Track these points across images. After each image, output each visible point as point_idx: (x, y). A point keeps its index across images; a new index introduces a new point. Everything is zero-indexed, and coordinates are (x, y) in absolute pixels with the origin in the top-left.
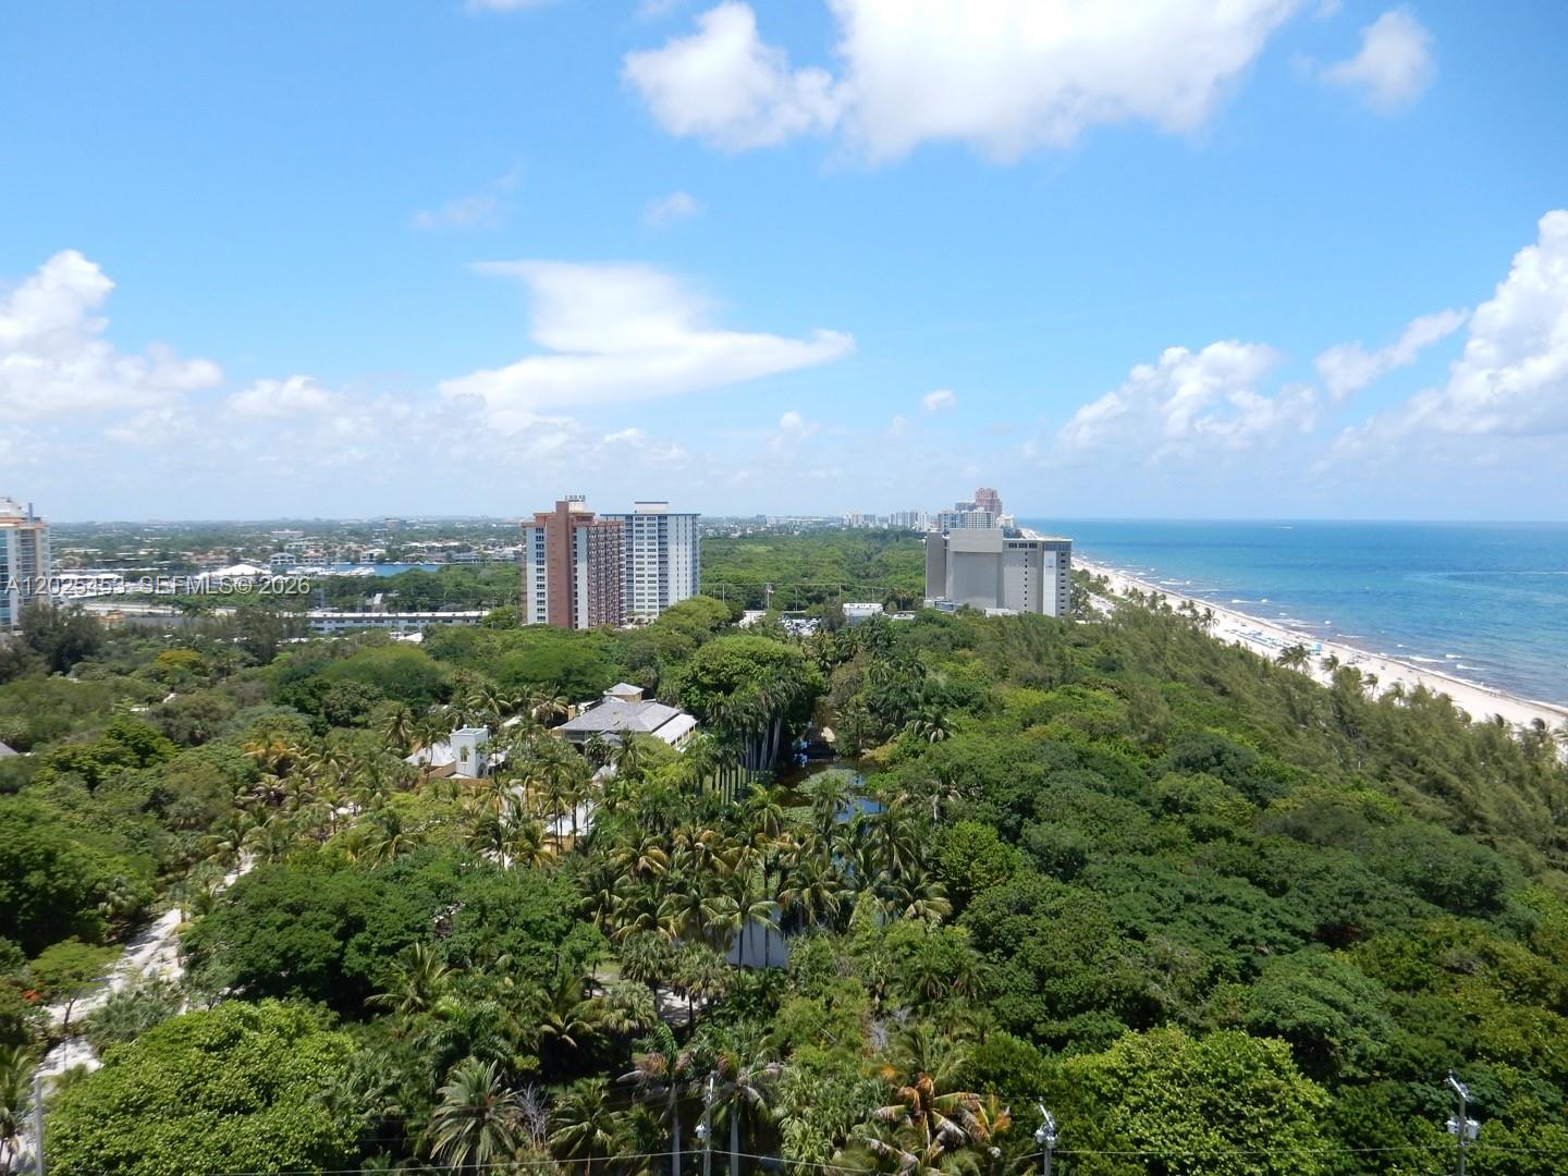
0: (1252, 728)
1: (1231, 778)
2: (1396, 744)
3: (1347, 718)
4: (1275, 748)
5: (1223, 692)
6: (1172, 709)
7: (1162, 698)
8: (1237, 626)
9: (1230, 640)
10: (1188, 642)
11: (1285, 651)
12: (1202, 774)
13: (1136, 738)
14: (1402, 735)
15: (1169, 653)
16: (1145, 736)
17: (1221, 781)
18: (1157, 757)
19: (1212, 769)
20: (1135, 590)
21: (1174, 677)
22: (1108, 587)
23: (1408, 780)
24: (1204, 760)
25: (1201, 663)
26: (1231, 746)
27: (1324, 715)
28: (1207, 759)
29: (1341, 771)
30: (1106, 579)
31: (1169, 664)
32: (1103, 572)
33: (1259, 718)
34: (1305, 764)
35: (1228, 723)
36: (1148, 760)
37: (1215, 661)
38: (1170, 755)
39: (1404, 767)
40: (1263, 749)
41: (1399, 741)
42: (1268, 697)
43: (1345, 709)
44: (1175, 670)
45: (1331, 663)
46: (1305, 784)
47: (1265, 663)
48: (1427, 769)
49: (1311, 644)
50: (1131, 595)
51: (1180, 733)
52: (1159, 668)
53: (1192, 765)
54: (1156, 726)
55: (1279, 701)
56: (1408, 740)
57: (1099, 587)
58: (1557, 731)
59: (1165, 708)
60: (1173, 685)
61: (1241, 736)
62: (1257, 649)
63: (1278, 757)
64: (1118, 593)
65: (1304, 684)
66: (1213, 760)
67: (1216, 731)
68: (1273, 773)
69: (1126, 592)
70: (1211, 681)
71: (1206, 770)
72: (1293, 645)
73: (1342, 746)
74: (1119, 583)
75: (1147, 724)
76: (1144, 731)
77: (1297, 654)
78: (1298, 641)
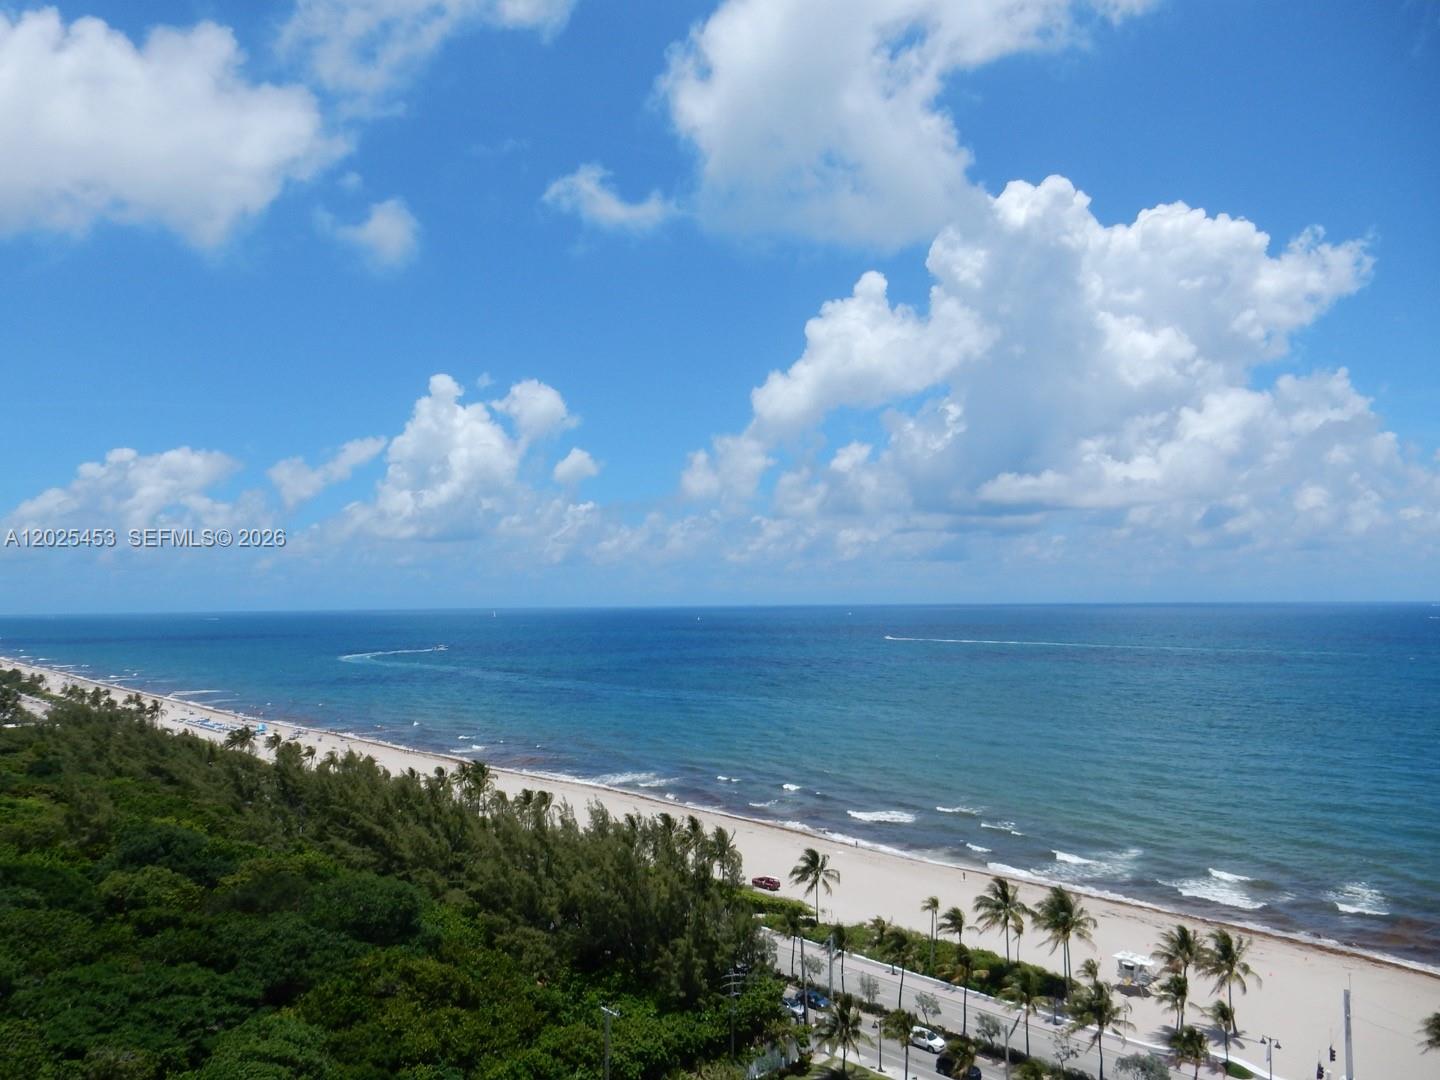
0: (201, 812)
1: (179, 866)
2: (332, 806)
3: (289, 789)
4: (223, 828)
5: (171, 781)
6: (116, 805)
7: (106, 796)
8: (186, 715)
9: (178, 729)
10: (134, 737)
11: (232, 733)
12: (149, 867)
13: (75, 842)
14: (336, 798)
15: (112, 749)
16: (85, 838)
17: (169, 870)
18: (99, 858)
19: (160, 860)
20: (75, 687)
21: (119, 773)
22: (43, 686)
23: (342, 836)
24: (151, 852)
25: (147, 755)
26: (178, 834)
27: (269, 790)
28: (154, 851)
29: (285, 839)
30: (41, 678)
31: (113, 760)
32: (37, 671)
33: (207, 801)
34: (251, 838)
35: (176, 811)
36: (89, 864)
37: (162, 752)
38: (113, 855)
39: (339, 825)
40: (211, 831)
41: (333, 803)
42: (215, 780)
43: (289, 782)
44: (121, 765)
45: (274, 741)
46: (252, 857)
47: (212, 745)
48: (357, 824)
49: (256, 724)
50: (70, 693)
51: (125, 829)
52: (102, 765)
53: (137, 859)
54: (98, 826)
55: (227, 782)
56: (342, 800)
57: (33, 687)
58: (453, 775)
59: (108, 806)
60: (118, 780)
61: (189, 822)
62: (203, 735)
63: (225, 836)
64: (56, 692)
65: (251, 763)
66: (161, 850)
67: (163, 821)
68: (221, 852)
69: (64, 691)
70: (156, 771)
71: (153, 862)
72: (240, 728)
73: (284, 817)
74: (56, 682)
75: (87, 824)
76: (84, 834)
77: (243, 736)
78: (244, 723)
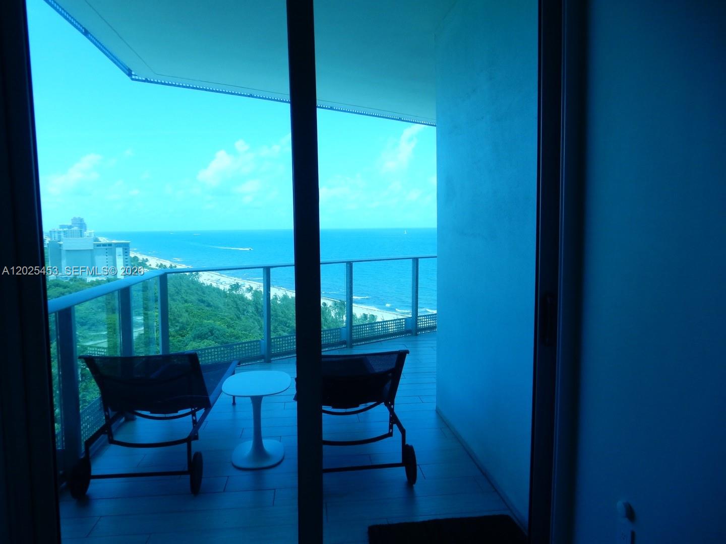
0: (223, 319)
1: (217, 340)
2: (279, 318)
3: (260, 310)
4: (233, 326)
5: (209, 305)
6: (189, 314)
7: (184, 310)
8: (209, 277)
9: (208, 283)
10: (191, 286)
11: (231, 286)
12: (205, 340)
13: (174, 329)
14: (281, 314)
15: (183, 291)
16: (178, 328)
17: (214, 342)
18: (184, 336)
19: (210, 338)
20: (161, 264)
21: (186, 301)
22: (148, 264)
23: (284, 331)
24: (205, 334)
25: (198, 294)
26: (216, 327)
27: (251, 309)
28: (207, 334)
29: (259, 332)
30: (147, 260)
31: (184, 296)
32: (145, 257)
33: (226, 314)
34: (245, 330)
35: (213, 318)
36: (181, 338)
37: (204, 293)
38: (190, 336)
39: (282, 326)
40: (228, 327)
41: (279, 316)
42: (228, 305)
43: (259, 307)
44: (186, 298)
45: (250, 290)
46: (247, 338)
47: (224, 292)
48: (291, 325)
49: (241, 282)
50: (160, 267)
51: (193, 324)
52: (179, 298)
53: (201, 337)
54: (182, 323)
55: (233, 307)
56: (283, 315)
57: (143, 264)
58: (330, 306)
59: (186, 315)
60: (186, 305)
61: (219, 323)
62: (222, 287)
63: (234, 329)
64: (154, 266)
65: (242, 298)
66: (209, 333)
67: (208, 322)
68: (234, 336)
69: (157, 266)
70: (203, 302)
71: (207, 339)
72: (234, 283)
73: (259, 321)
74: (153, 262)
75: (178, 322)
76: (177, 326)
77: (236, 287)
78: (236, 281)
